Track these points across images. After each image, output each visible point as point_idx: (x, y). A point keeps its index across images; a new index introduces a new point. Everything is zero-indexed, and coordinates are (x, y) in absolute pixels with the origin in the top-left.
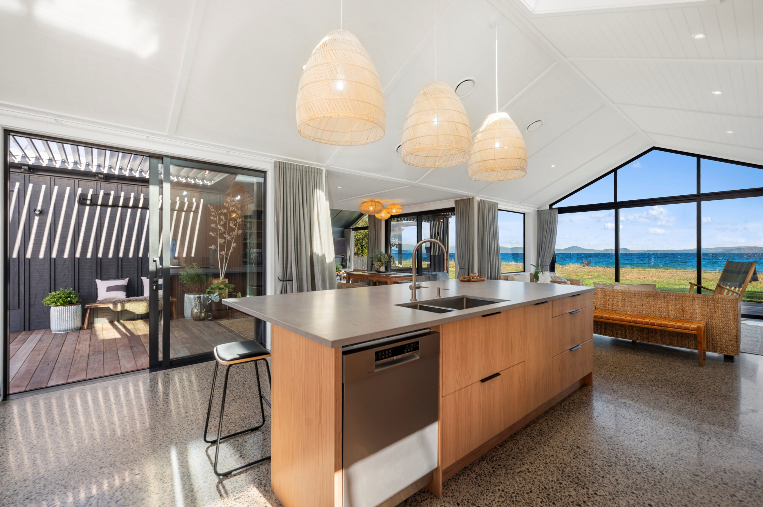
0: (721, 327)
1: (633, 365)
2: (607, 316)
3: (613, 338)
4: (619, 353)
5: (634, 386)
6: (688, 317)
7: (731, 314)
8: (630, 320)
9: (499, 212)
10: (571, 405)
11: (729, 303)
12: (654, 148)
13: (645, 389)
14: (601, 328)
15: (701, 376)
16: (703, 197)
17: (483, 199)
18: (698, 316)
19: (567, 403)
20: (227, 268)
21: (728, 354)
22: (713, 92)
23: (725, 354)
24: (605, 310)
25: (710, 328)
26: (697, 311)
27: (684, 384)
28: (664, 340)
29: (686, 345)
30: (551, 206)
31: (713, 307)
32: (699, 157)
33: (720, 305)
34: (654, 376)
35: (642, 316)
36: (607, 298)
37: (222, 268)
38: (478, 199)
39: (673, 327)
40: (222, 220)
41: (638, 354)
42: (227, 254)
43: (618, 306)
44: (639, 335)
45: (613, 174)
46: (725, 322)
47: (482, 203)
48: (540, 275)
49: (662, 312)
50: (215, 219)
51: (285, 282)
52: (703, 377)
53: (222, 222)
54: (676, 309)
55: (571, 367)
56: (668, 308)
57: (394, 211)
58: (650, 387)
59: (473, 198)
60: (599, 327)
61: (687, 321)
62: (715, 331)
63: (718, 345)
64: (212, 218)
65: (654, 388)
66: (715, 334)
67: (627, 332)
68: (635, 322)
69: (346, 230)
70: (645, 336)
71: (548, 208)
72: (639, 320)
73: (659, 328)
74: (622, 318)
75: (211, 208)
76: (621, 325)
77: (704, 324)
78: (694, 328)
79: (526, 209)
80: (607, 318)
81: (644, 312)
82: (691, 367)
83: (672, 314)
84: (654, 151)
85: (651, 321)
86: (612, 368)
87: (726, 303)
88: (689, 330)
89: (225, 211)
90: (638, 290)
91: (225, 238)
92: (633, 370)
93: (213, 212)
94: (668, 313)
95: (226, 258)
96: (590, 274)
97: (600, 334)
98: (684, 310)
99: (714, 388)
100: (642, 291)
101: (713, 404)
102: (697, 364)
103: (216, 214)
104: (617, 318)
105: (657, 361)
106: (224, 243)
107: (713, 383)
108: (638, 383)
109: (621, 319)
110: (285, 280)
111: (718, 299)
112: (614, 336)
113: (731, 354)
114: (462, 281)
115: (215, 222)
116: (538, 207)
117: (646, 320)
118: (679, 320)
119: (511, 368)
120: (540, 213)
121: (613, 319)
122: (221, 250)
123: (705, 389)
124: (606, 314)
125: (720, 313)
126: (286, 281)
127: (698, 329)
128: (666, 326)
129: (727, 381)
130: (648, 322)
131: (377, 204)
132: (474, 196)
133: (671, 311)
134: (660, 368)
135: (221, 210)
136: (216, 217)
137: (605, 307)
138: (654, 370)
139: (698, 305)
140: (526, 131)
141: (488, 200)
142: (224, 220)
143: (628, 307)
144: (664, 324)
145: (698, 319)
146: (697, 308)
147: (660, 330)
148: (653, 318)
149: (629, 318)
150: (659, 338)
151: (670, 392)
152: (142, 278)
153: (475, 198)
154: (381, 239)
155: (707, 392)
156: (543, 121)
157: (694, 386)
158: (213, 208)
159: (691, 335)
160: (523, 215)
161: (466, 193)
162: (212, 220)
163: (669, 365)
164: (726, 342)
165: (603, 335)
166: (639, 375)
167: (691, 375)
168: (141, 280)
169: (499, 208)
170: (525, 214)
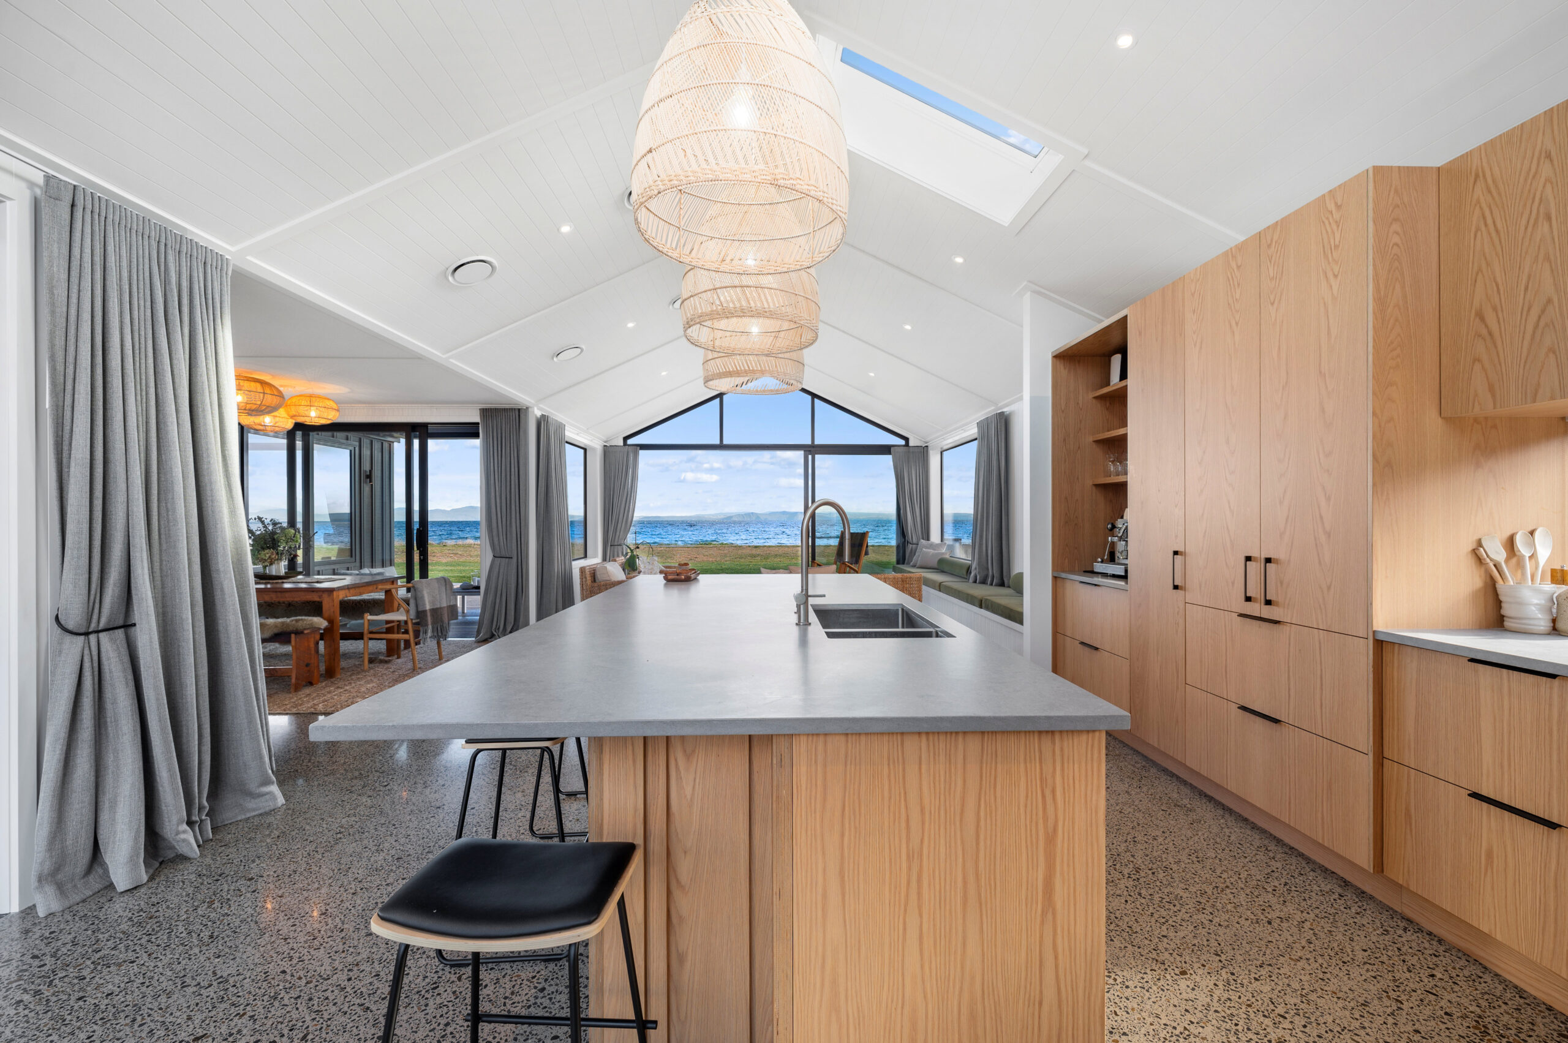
17: (550, 414)
30: (626, 439)
32: (814, 397)
38: (540, 412)
45: (717, 400)
51: (92, 638)
57: (313, 414)
59: (527, 408)
71: (621, 443)
110: (93, 627)
116: (605, 439)
120: (607, 450)
126: (98, 632)
132: (528, 404)
141: (553, 418)
153: (530, 410)
160: (583, 451)
161: (515, 393)
170: (585, 450)
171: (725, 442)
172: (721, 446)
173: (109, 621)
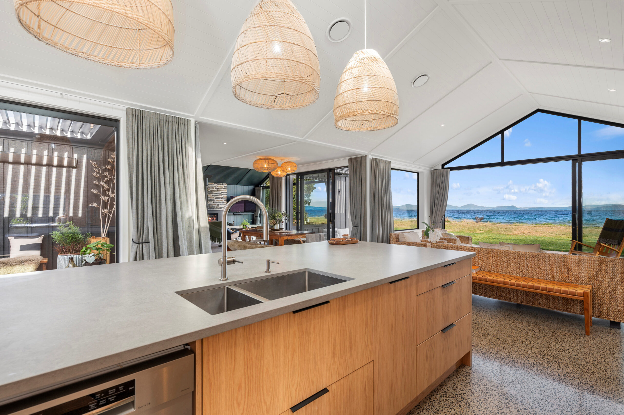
0: (608, 291)
1: (517, 335)
2: (491, 278)
3: (497, 300)
4: (503, 318)
5: (517, 366)
6: (573, 280)
7: (618, 278)
8: (514, 283)
9: (391, 170)
10: (442, 398)
11: (616, 266)
12: (539, 110)
13: (529, 370)
14: (485, 290)
15: (589, 349)
16: (584, 157)
17: (375, 157)
18: (583, 279)
19: (438, 397)
20: (109, 227)
21: (615, 321)
22: (600, 40)
23: (612, 320)
24: (490, 271)
25: (597, 292)
26: (583, 274)
27: (572, 361)
28: (549, 304)
29: (571, 309)
30: (443, 166)
31: (600, 270)
32: (580, 119)
33: (606, 268)
34: (539, 350)
35: (526, 279)
36: (492, 258)
37: (104, 227)
38: (370, 157)
39: (558, 291)
40: (106, 177)
41: (522, 319)
42: (110, 212)
43: (502, 267)
44: (523, 298)
45: (500, 135)
46: (612, 286)
47: (374, 161)
48: (430, 232)
49: (546, 274)
50: (98, 175)
51: (141, 245)
52: (591, 350)
53: (106, 179)
54: (561, 271)
55: (443, 352)
56: (553, 270)
57: (289, 169)
58: (535, 366)
59: (366, 156)
60: (484, 288)
61: (572, 284)
62: (601, 296)
63: (604, 310)
64: (94, 174)
65: (539, 368)
66: (602, 298)
67: (512, 295)
68: (519, 285)
69: (257, 188)
70: (530, 299)
71: (440, 167)
72: (524, 283)
73: (544, 292)
74: (506, 280)
75: (93, 164)
76: (504, 288)
77: (590, 288)
78: (581, 293)
79: (419, 168)
80: (491, 281)
81: (528, 274)
82: (578, 337)
83: (557, 276)
84: (539, 113)
85: (536, 285)
86: (494, 339)
87: (613, 266)
88: (575, 295)
89: (110, 167)
90: (523, 251)
91: (108, 196)
92: (517, 342)
93: (95, 168)
94: (553, 275)
95: (109, 217)
96: (482, 229)
97: (485, 295)
98: (570, 272)
99: (604, 366)
100: (526, 252)
101: (606, 393)
102: (584, 332)
103: (99, 171)
104: (501, 281)
105: (542, 328)
106: (108, 200)
107: (603, 360)
108: (522, 361)
109: (505, 282)
110: (141, 241)
111: (605, 261)
112: (498, 298)
113: (617, 320)
114: (331, 244)
115: (98, 179)
116: (431, 167)
117: (531, 284)
118: (564, 284)
119: (350, 376)
120: (433, 172)
121: (497, 282)
122: (103, 208)
123: (595, 369)
124: (490, 276)
125: (607, 276)
126: (142, 243)
127: (585, 294)
128: (551, 290)
129: (617, 355)
130: (533, 286)
131: (270, 161)
132: (366, 154)
133: (556, 273)
134: (546, 338)
135: (105, 166)
136: (99, 173)
137: (489, 268)
138: (539, 341)
139: (584, 267)
140: (413, 86)
141: (381, 158)
142: (108, 177)
143: (512, 268)
144: (549, 288)
145: (584, 282)
146: (583, 271)
147: (546, 295)
148: (538, 281)
149: (513, 281)
150: (544, 301)
151: (557, 374)
152: (9, 238)
153: (367, 156)
154: (281, 197)
155: (598, 373)
156: (429, 76)
157: (582, 363)
158: (97, 164)
159: (577, 300)
160: (417, 174)
161: (359, 151)
162: (95, 176)
163: (554, 335)
164: (612, 308)
165: (488, 296)
166: (523, 348)
167: (578, 348)
168: (8, 240)
169: (392, 167)
170: (418, 173)
171: (505, 160)
172: (503, 164)
173: (145, 240)
